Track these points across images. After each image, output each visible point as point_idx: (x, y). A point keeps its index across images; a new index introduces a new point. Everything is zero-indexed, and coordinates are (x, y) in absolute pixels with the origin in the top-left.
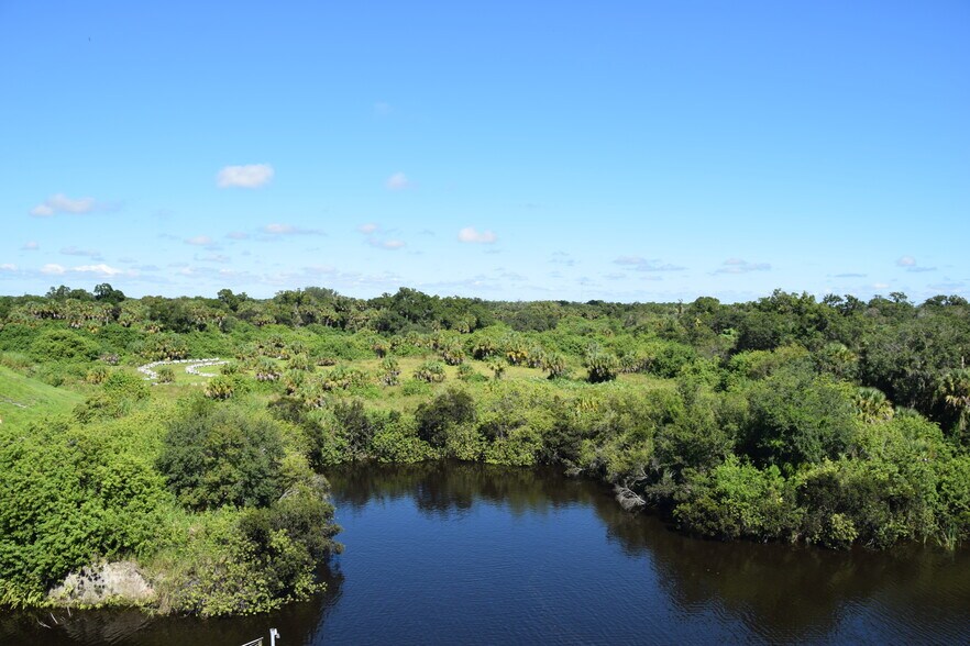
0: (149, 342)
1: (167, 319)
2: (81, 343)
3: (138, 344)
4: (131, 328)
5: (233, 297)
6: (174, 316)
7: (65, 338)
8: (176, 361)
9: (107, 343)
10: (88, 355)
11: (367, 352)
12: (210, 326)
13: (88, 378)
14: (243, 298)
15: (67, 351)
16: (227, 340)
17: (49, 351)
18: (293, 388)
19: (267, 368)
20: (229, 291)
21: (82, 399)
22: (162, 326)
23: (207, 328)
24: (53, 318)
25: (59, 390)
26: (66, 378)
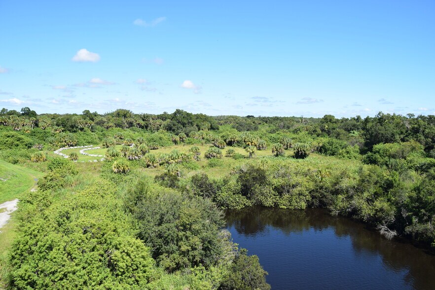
0: (58, 137)
1: (65, 126)
2: (22, 139)
3: (51, 139)
4: (46, 130)
5: (91, 114)
6: (69, 124)
7: (13, 136)
8: (71, 147)
9: (35, 138)
10: (26, 145)
11: (169, 142)
12: (86, 129)
13: (32, 159)
14: (95, 115)
15: (15, 143)
16: (95, 136)
17: (5, 143)
18: (151, 164)
19: (134, 152)
20: (88, 111)
21: (42, 175)
22: (63, 129)
23: (85, 130)
24: (4, 125)
26: (20, 159)
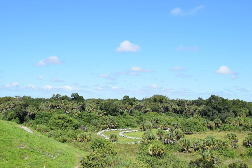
0: (100, 120)
1: (107, 110)
2: (71, 121)
3: (95, 121)
4: (91, 113)
5: (130, 99)
6: (111, 108)
7: (64, 118)
8: (112, 130)
9: (82, 121)
10: (74, 126)
11: (204, 128)
12: (125, 113)
13: (78, 139)
14: (134, 100)
15: (65, 124)
16: (133, 119)
17: (57, 124)
18: (185, 148)
19: (169, 137)
20: (128, 97)
21: (85, 154)
22: (105, 112)
23: (124, 114)
24: (57, 109)
25: (65, 145)
26: (69, 139)
